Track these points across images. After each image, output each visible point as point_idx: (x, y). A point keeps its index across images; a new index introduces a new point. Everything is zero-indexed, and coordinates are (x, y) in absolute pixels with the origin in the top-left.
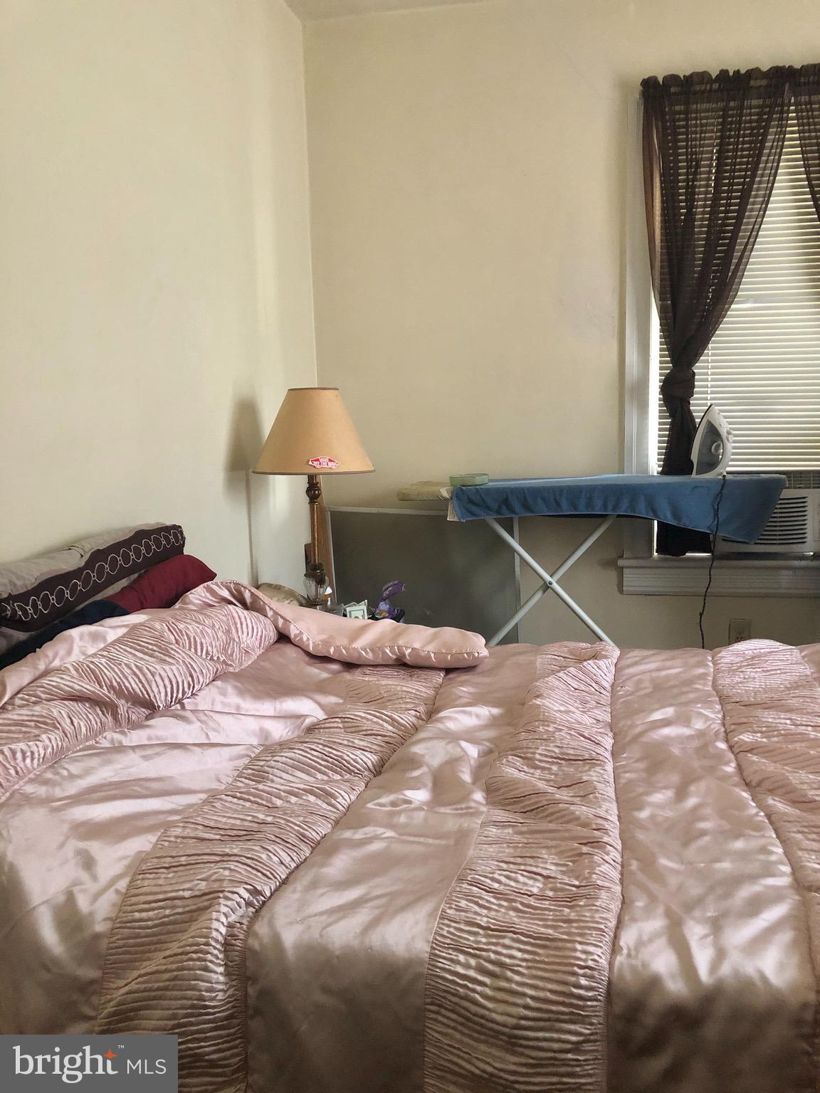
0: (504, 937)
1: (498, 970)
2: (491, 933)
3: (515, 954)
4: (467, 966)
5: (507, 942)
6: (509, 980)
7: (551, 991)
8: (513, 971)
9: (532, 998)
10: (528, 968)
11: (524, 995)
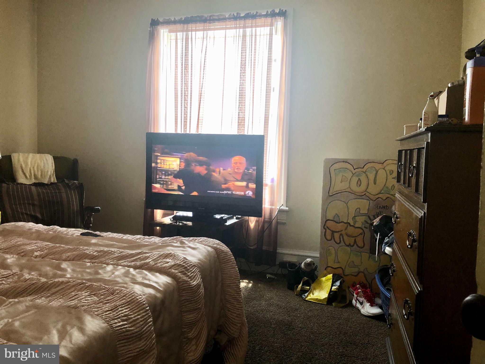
0: (118, 309)
1: (126, 317)
2: (113, 310)
3: (125, 311)
4: (119, 322)
5: (120, 309)
6: (131, 318)
7: (143, 313)
8: (129, 315)
9: (141, 318)
10: (131, 312)
11: (138, 319)
